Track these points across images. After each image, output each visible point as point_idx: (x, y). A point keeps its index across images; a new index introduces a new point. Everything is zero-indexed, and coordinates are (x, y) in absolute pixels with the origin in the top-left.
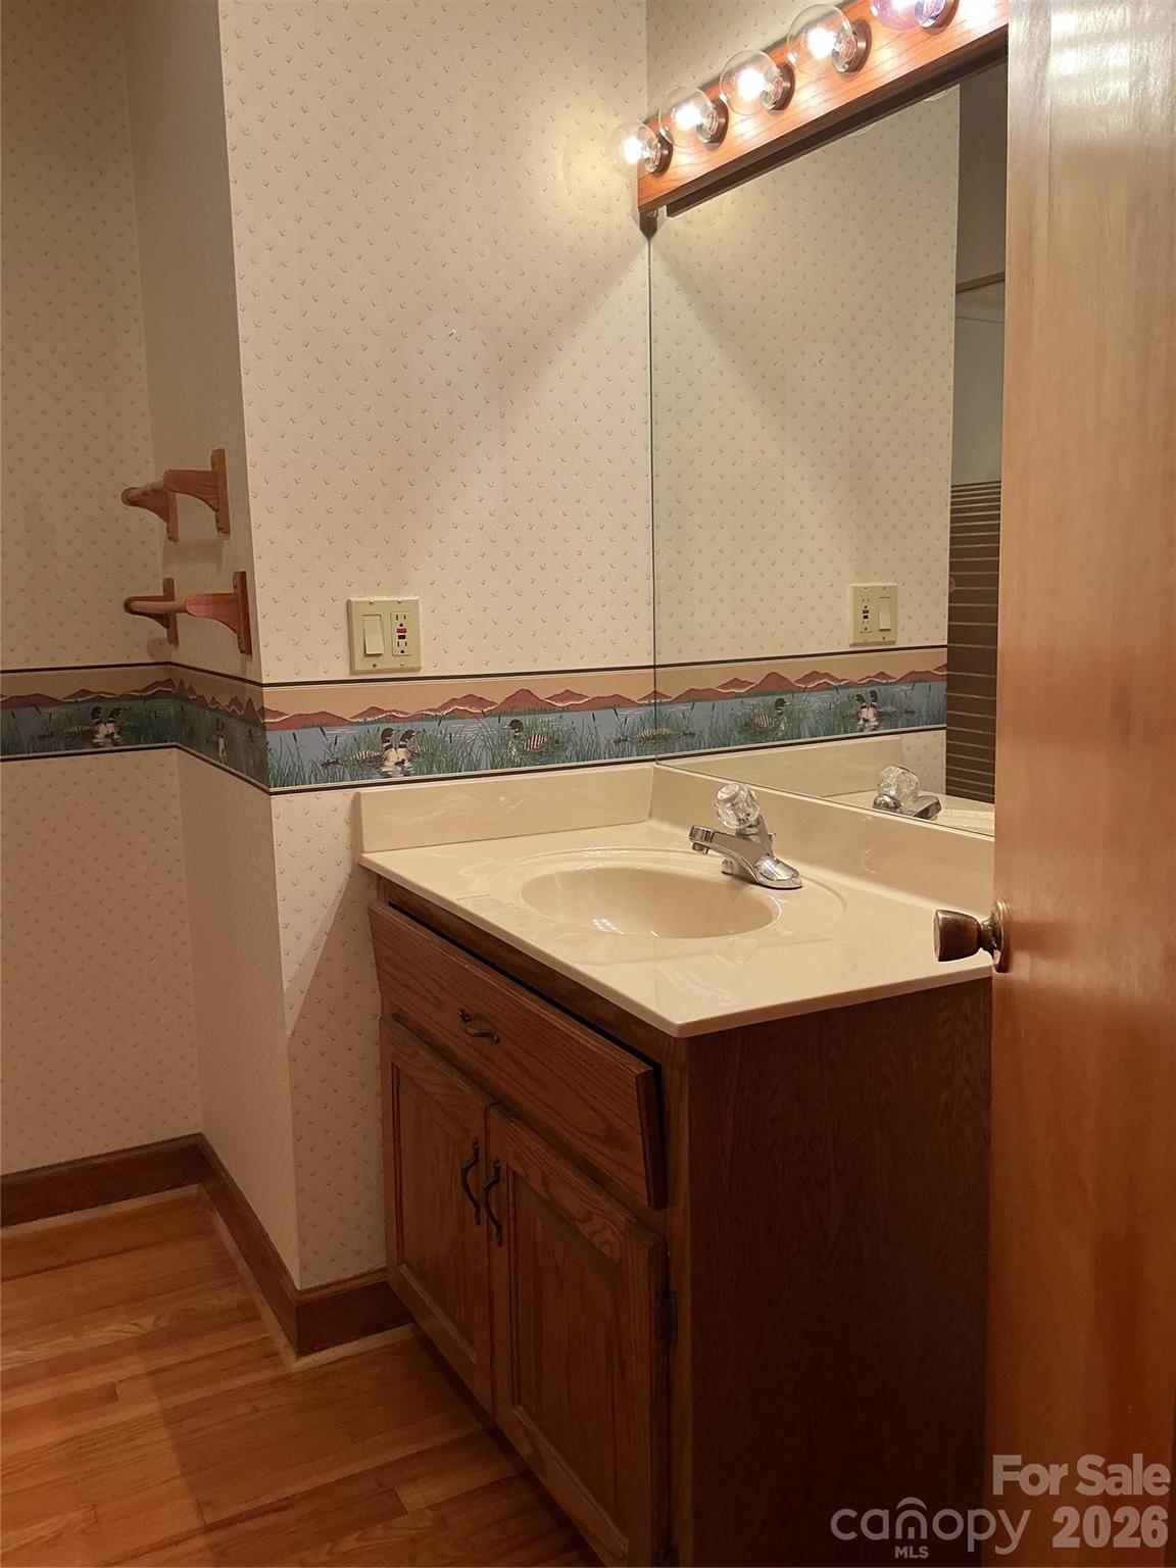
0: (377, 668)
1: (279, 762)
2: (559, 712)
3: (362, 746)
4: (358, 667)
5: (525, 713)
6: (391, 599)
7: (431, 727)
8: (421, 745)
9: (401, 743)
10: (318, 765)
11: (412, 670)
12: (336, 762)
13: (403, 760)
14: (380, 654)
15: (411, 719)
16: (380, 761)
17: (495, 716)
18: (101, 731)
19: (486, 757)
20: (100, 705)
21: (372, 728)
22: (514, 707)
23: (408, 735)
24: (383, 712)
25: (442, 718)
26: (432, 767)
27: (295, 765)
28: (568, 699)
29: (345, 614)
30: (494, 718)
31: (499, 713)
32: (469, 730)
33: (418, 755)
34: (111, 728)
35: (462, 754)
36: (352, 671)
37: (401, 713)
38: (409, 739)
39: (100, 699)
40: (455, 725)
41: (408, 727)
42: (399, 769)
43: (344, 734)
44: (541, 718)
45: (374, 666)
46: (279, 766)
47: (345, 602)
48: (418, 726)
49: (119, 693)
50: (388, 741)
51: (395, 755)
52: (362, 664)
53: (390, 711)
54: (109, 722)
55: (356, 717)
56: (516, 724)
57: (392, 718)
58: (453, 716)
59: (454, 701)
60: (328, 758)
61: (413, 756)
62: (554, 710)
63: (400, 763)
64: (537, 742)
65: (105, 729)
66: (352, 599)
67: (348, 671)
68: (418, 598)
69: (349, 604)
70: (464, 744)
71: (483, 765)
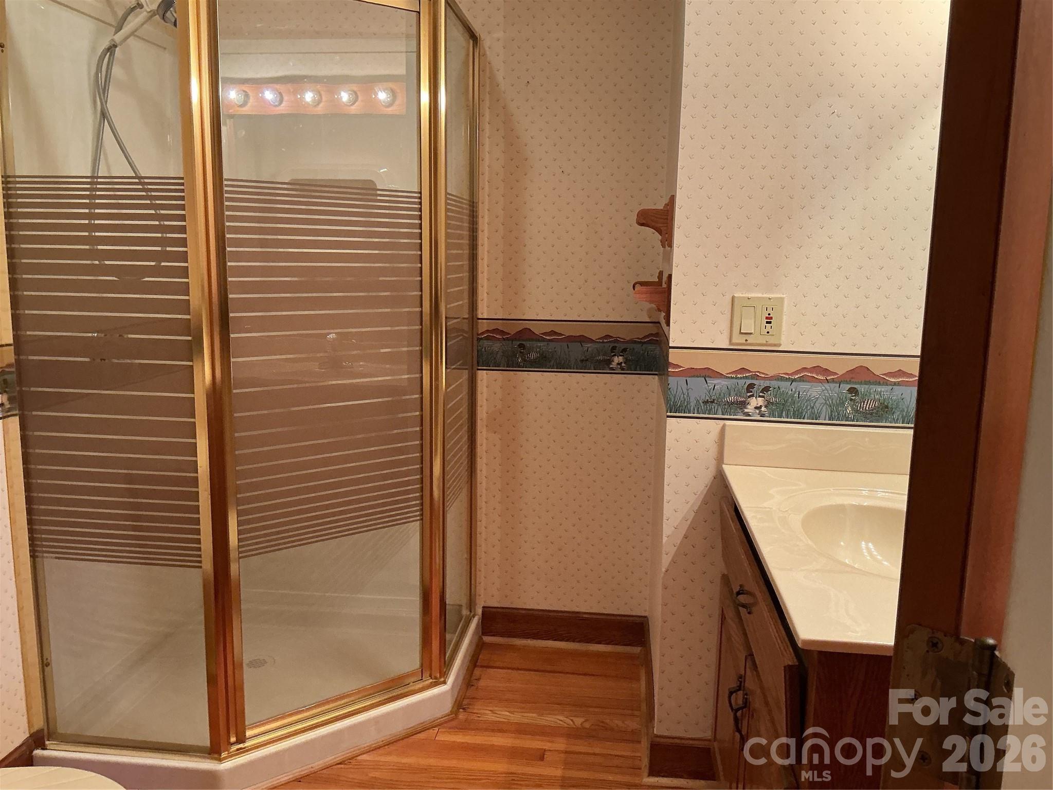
0: (748, 342)
1: (675, 397)
2: (891, 385)
3: (732, 393)
4: (734, 341)
5: (861, 383)
6: (765, 295)
7: (784, 385)
8: (775, 397)
9: (761, 394)
10: (700, 402)
11: (775, 345)
12: (713, 402)
13: (761, 406)
14: (751, 333)
15: (771, 378)
16: (744, 404)
17: (836, 383)
18: (615, 361)
19: (825, 411)
20: (616, 345)
21: (740, 382)
22: (852, 378)
23: (766, 389)
24: (750, 371)
25: (793, 380)
26: (782, 413)
27: (685, 400)
28: (900, 376)
29: (730, 304)
30: (835, 384)
31: (840, 381)
32: (814, 391)
33: (772, 403)
34: (621, 359)
35: (807, 407)
36: (731, 343)
37: (763, 373)
38: (767, 392)
39: (616, 341)
40: (803, 386)
41: (767, 383)
42: (758, 411)
43: (721, 384)
44: (874, 388)
45: (746, 340)
46: (674, 400)
47: (731, 297)
48: (774, 384)
49: (628, 339)
50: (751, 392)
51: (755, 402)
52: (738, 339)
53: (755, 372)
54: (621, 356)
55: (730, 373)
56: (852, 391)
57: (755, 377)
58: (802, 379)
59: (804, 369)
60: (707, 398)
61: (768, 404)
62: (886, 383)
63: (758, 408)
64: (868, 406)
65: (617, 360)
66: (735, 295)
67: (728, 343)
68: (784, 296)
69: (733, 298)
70: (808, 400)
71: (823, 416)
